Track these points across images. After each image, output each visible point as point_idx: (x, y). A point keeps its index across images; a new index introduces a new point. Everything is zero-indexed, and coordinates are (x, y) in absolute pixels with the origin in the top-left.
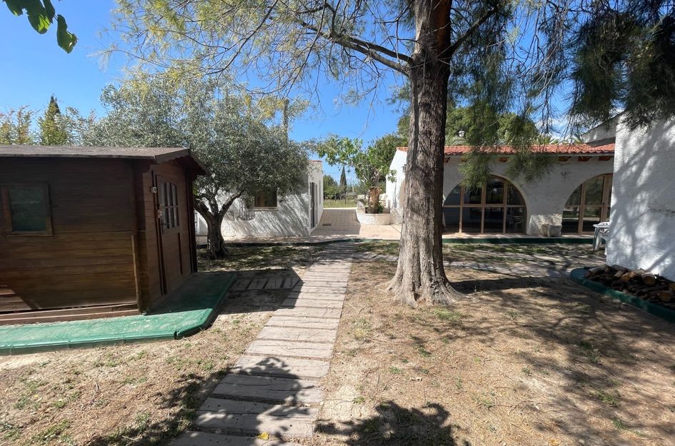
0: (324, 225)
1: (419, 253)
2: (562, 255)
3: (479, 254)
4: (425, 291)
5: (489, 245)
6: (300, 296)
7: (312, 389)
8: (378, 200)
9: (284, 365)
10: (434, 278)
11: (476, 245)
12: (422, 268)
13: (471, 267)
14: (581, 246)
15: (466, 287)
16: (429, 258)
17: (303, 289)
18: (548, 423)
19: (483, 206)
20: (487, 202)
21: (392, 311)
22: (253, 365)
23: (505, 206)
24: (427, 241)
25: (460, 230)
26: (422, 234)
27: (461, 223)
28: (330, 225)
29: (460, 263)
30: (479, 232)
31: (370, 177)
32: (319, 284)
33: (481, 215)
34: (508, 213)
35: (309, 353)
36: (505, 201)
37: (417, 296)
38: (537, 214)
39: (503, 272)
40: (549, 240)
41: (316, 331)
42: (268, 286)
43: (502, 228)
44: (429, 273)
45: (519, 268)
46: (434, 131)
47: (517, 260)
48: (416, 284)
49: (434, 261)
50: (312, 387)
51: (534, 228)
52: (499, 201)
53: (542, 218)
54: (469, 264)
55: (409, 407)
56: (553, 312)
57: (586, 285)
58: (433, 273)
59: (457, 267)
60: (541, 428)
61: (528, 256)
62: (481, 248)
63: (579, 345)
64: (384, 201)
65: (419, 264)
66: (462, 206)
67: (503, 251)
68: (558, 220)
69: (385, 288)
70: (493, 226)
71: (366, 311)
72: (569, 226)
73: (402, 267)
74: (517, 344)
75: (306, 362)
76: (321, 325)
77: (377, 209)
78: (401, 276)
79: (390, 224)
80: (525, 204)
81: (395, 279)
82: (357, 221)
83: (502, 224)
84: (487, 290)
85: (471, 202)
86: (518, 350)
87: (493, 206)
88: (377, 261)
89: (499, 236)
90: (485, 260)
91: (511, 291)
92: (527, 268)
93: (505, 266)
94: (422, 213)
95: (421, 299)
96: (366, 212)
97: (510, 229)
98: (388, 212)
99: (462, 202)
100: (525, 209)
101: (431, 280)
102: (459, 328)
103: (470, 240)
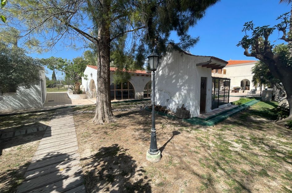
0: (49, 101)
1: (104, 107)
2: (144, 104)
3: (122, 106)
4: (107, 119)
5: (125, 103)
6: (52, 132)
7: (75, 154)
8: (79, 88)
9: (58, 153)
10: (109, 114)
11: (120, 104)
12: (105, 111)
13: (120, 110)
14: (148, 101)
15: (119, 116)
16: (107, 108)
17: (52, 129)
18: (138, 139)
19: (122, 90)
20: (123, 89)
21: (96, 127)
22: (42, 157)
23: (128, 90)
24: (106, 102)
25: (115, 99)
26: (104, 99)
27: (115, 96)
28: (53, 101)
29: (116, 110)
30: (121, 99)
31: (75, 78)
32: (60, 126)
33: (121, 93)
34: (130, 92)
35: (68, 146)
36: (128, 88)
37: (104, 121)
38: (137, 92)
39: (129, 110)
40: (140, 100)
41: (68, 140)
42: (28, 132)
43: (128, 97)
44: (108, 113)
45: (133, 109)
46: (106, 65)
47: (133, 107)
48: (103, 118)
49: (109, 109)
50: (75, 153)
51: (137, 96)
52: (127, 88)
53: (138, 93)
54: (119, 109)
55: (108, 147)
56: (141, 118)
57: (148, 110)
58: (109, 113)
59: (115, 111)
60: (136, 140)
61: (135, 105)
62: (122, 104)
63: (145, 123)
64: (82, 88)
65: (104, 110)
66: (115, 90)
67: (129, 104)
68: (143, 94)
69: (91, 121)
70: (125, 97)
71: (86, 130)
72: (145, 95)
73: (97, 112)
74: (133, 127)
75: (68, 149)
76: (69, 138)
77: (80, 92)
78: (98, 116)
79: (86, 99)
80: (134, 89)
81: (95, 117)
82: (69, 98)
83: (128, 96)
84: (125, 116)
85: (118, 89)
86: (133, 128)
87: (125, 90)
88: (84, 113)
89: (127, 100)
90: (123, 108)
91: (131, 115)
92: (135, 108)
93: (129, 109)
94: (104, 92)
95: (105, 122)
96: (74, 94)
97: (130, 98)
98: (85, 93)
99: (115, 89)
100: (134, 90)
101: (108, 115)
102: (117, 126)
103: (118, 102)
